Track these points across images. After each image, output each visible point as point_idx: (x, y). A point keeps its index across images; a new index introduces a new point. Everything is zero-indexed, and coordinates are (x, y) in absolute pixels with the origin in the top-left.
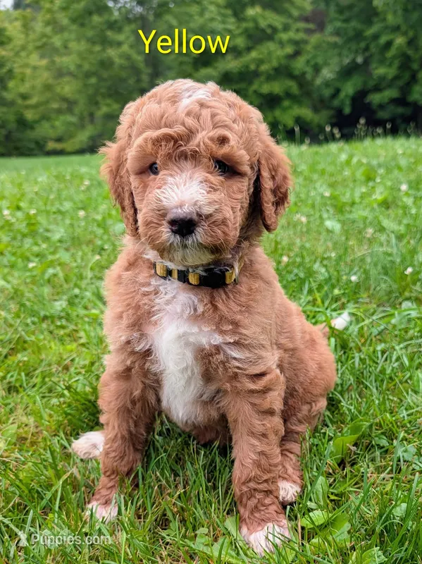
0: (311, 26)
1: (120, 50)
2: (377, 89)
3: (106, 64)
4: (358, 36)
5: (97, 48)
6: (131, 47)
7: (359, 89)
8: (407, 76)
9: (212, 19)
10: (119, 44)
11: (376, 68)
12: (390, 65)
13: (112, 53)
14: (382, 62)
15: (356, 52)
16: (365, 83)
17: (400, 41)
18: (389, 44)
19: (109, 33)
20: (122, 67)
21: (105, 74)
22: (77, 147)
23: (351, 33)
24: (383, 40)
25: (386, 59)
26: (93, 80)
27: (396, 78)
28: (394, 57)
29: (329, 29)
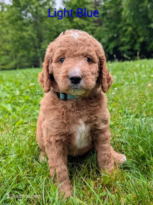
0: (97, 24)
1: (28, 33)
2: (122, 45)
3: (22, 38)
4: (115, 27)
5: (19, 32)
6: (32, 32)
7: (116, 45)
8: (133, 41)
9: (62, 22)
10: (27, 31)
11: (121, 39)
12: (127, 37)
13: (25, 34)
14: (124, 36)
15: (114, 33)
16: (118, 44)
17: (130, 29)
18: (126, 30)
19: (24, 27)
20: (28, 39)
21: (22, 41)
22: (10, 68)
23: (112, 27)
24: (124, 29)
25: (125, 35)
26: (17, 44)
27: (129, 42)
28: (128, 35)
29: (104, 25)
